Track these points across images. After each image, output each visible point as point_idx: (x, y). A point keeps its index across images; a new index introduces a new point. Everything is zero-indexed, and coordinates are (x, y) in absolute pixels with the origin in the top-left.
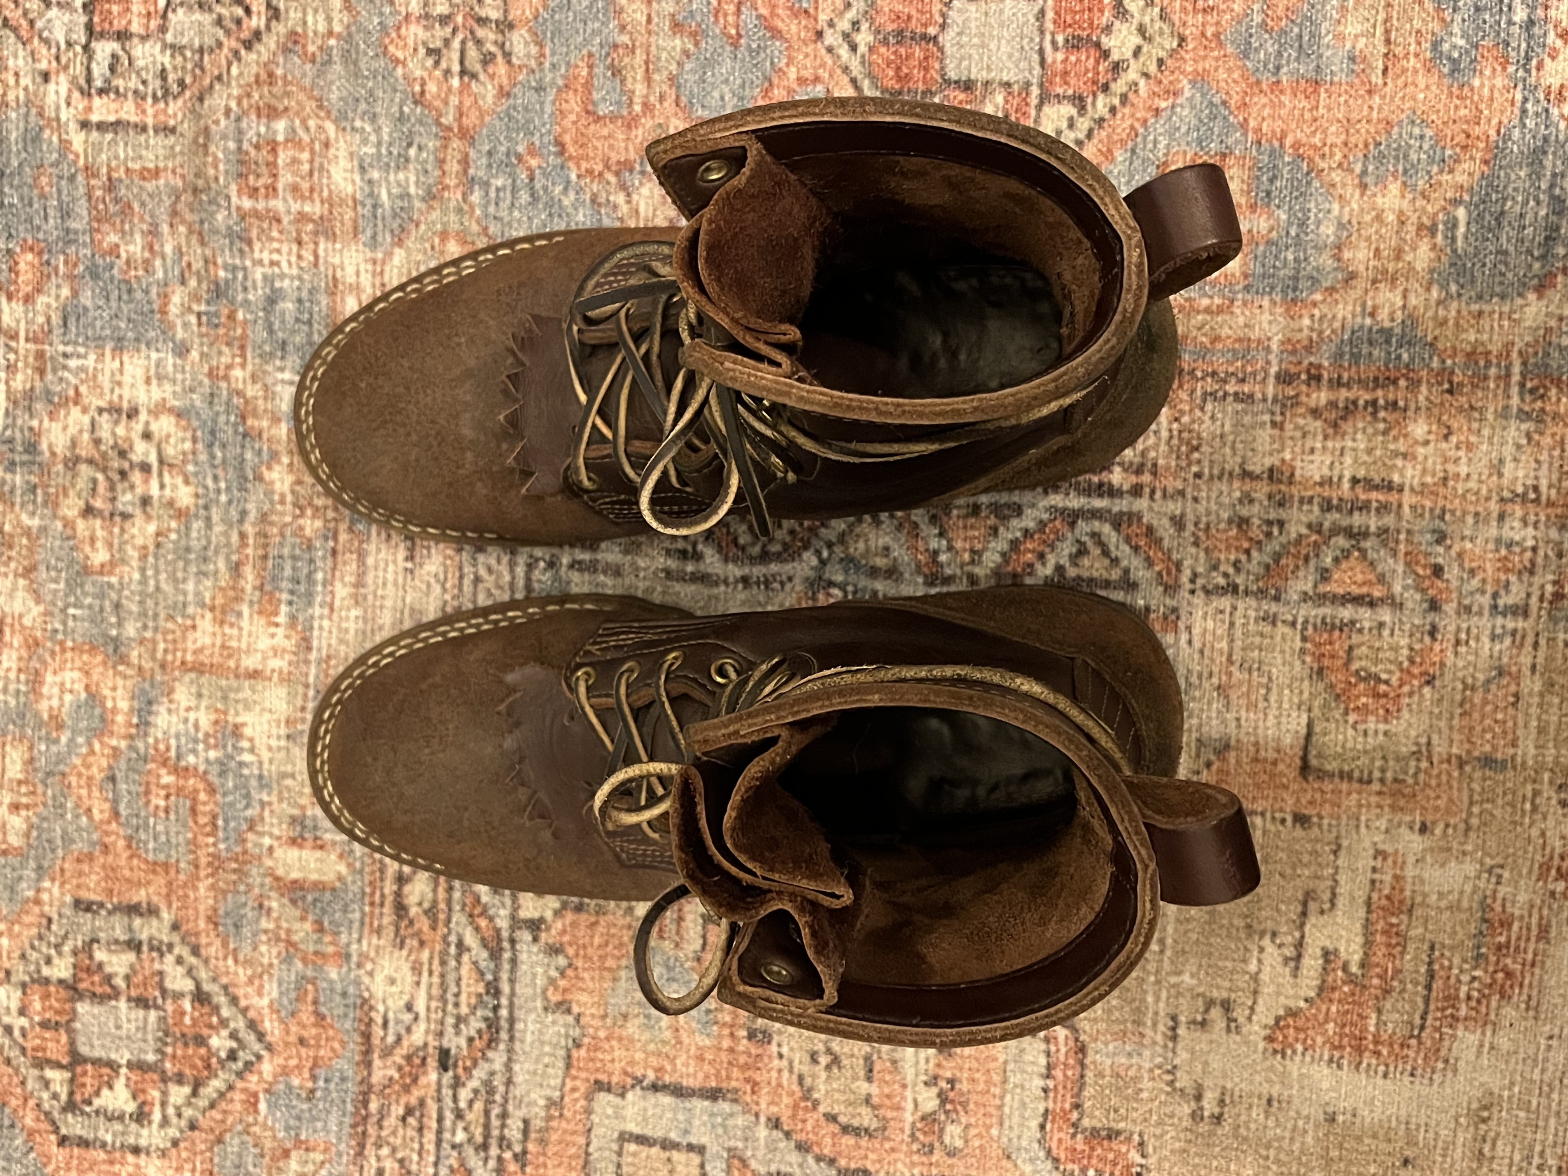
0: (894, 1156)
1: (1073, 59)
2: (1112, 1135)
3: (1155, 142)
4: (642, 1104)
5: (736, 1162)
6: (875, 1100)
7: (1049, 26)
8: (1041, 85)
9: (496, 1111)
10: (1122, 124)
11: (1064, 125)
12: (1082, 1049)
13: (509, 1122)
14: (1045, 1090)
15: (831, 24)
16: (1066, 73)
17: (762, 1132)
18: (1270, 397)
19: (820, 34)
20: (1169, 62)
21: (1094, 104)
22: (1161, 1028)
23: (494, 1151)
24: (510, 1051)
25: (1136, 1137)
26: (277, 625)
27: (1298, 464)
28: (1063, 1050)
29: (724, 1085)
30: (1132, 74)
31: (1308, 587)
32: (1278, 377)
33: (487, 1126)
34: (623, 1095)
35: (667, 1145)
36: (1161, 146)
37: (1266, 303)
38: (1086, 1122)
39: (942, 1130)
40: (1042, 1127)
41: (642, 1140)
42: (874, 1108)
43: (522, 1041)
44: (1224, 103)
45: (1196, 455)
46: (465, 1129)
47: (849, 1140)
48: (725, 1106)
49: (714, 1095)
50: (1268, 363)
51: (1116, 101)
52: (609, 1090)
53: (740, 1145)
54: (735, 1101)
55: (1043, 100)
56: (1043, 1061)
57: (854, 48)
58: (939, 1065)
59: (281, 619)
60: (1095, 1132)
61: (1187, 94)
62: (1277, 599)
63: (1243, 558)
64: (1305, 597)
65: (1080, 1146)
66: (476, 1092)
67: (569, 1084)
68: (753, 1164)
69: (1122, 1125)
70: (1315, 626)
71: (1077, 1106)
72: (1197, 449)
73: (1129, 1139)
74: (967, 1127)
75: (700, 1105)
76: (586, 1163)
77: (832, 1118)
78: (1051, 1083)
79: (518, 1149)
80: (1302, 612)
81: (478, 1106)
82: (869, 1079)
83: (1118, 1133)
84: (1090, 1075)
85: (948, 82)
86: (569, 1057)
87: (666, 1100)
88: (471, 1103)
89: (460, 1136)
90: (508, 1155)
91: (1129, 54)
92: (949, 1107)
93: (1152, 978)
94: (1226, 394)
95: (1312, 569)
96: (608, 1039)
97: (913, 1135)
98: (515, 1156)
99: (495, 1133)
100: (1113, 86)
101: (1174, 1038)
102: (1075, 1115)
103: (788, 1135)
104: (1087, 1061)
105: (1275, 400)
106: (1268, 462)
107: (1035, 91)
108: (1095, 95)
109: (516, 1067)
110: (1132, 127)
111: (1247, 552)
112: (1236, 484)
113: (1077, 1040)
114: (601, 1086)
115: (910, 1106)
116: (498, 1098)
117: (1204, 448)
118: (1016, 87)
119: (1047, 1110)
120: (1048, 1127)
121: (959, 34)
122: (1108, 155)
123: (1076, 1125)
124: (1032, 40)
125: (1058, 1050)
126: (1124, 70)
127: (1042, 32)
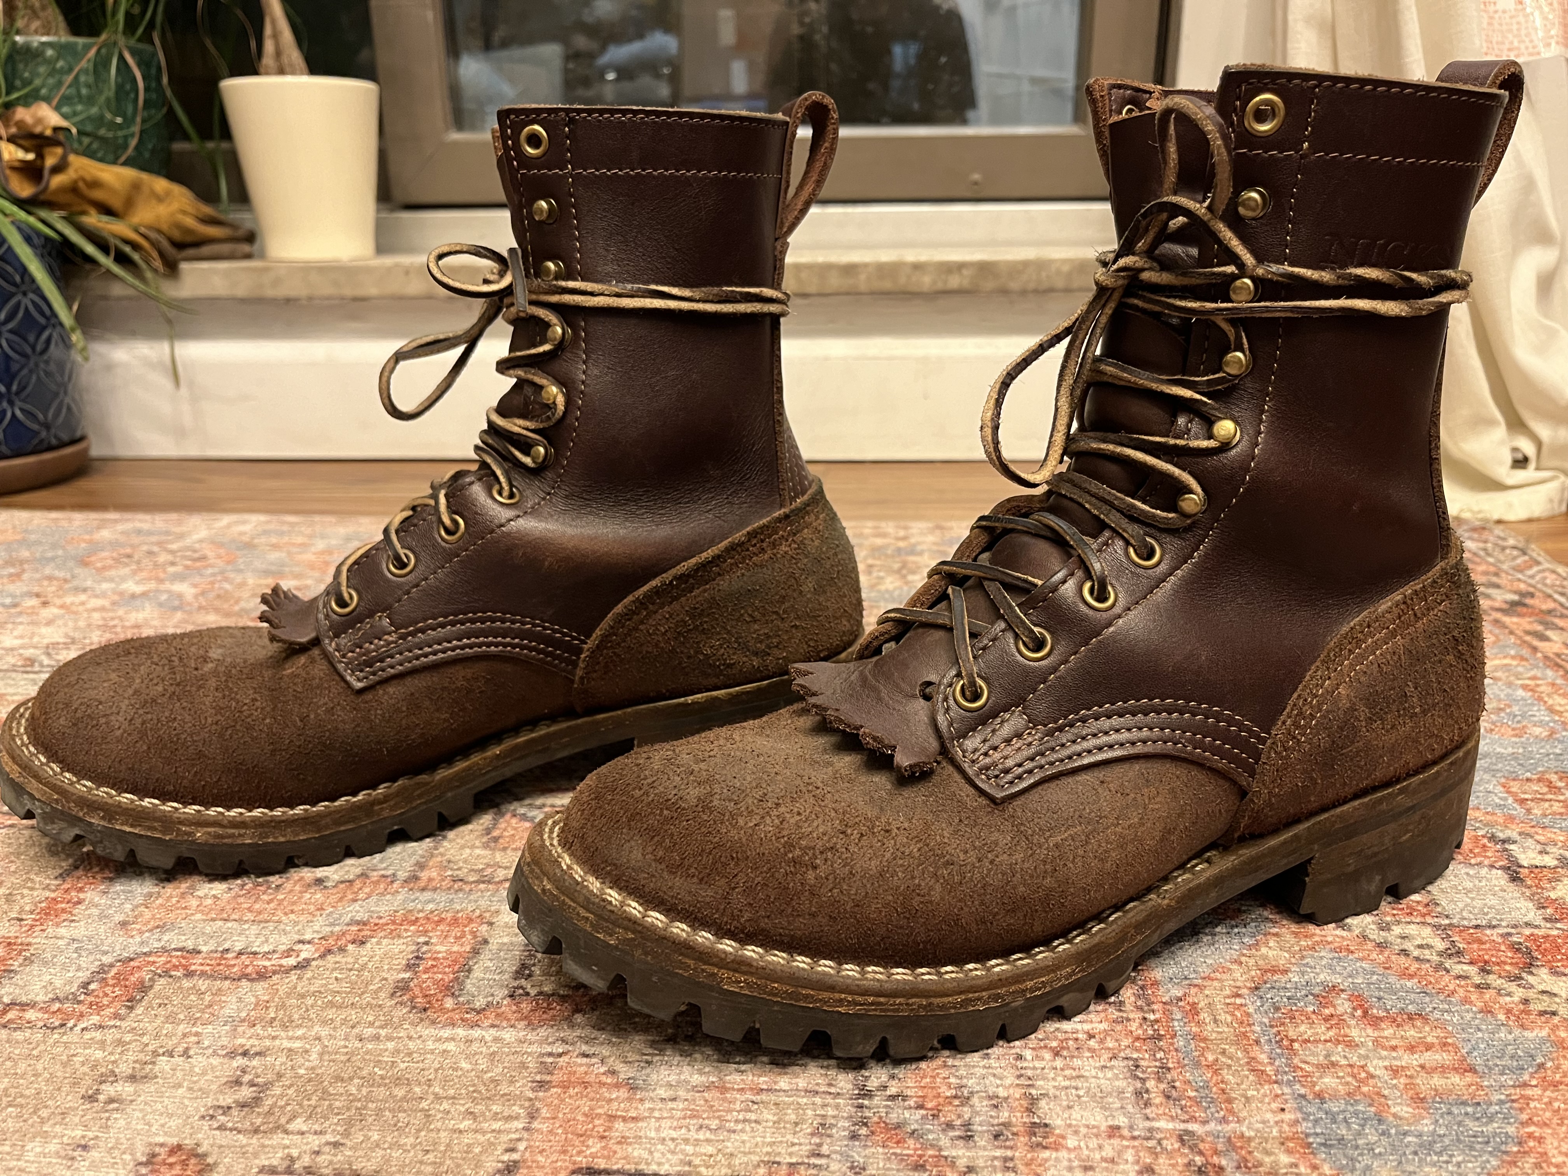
1: (1503, 948)
2: (132, 1003)
3: (1448, 1011)
7: (1527, 932)
8: (1453, 926)
10: (1451, 985)
11: (1419, 942)
12: (262, 975)
14: (226, 951)
16: (1481, 943)
18: (1156, 1124)
20: (1557, 1020)
21: (1460, 962)
22: (252, 1043)
25: (115, 1023)
27: (1063, 1154)
28: (268, 963)
30: (1519, 993)
32: (1187, 1132)
36: (1447, 1017)
37: (1288, 1116)
38: (163, 981)
40: (180, 950)
45: (1048, 1056)
50: (1205, 1122)
51: (1477, 980)
55: (1437, 927)
56: (264, 949)
60: (144, 988)
61: (1530, 1035)
62: (854, 1137)
63: (912, 1103)
65: (135, 977)
69: (139, 1010)
71: (189, 975)
72: (1057, 1054)
73: (116, 1016)
78: (231, 955)
80: (834, 1164)
83: (131, 1008)
84: (225, 984)
91: (1541, 987)
94: (1143, 1081)
100: (1493, 977)
101: (231, 1055)
102: (177, 973)
104: (244, 983)
105: (1150, 1130)
106: (1057, 1122)
107: (1444, 922)
108: (1471, 963)
110: (1453, 992)
111: (920, 1107)
112: (1017, 1093)
113: (275, 973)
117: (1059, 1063)
118: (1439, 909)
119: (199, 952)
120: (179, 953)
121: (1468, 874)
122: (1405, 974)
123: (167, 973)
124: (1501, 920)
125: (270, 959)
126: (1519, 985)
127: (1515, 926)
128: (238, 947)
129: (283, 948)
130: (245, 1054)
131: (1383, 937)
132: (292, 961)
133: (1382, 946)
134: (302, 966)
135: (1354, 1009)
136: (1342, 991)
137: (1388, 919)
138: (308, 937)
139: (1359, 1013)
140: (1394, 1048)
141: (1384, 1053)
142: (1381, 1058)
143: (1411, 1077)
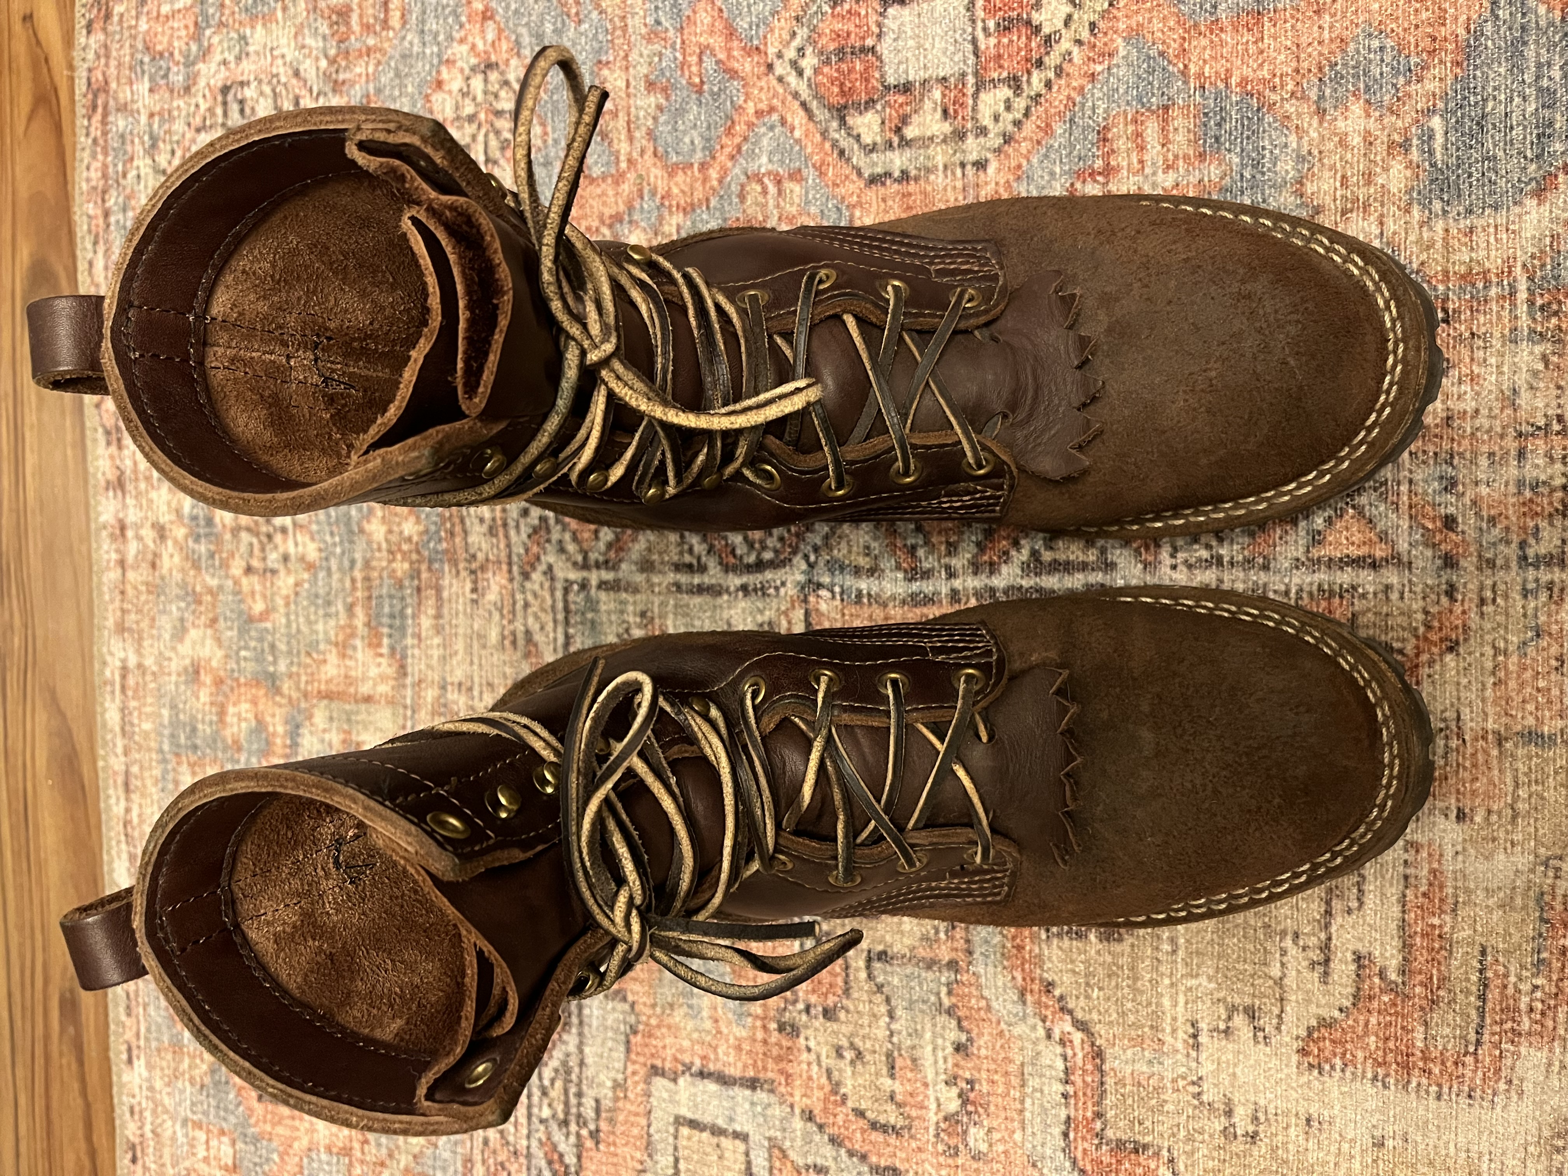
0: (924, 1156)
1: (1005, 40)
2: (1138, 1149)
3: (1093, 109)
4: (693, 1090)
5: (776, 1152)
6: (899, 1098)
7: (980, 13)
8: (976, 74)
9: (573, 1090)
10: (1058, 97)
11: (1002, 107)
12: (1099, 1054)
13: (584, 1100)
14: (1065, 1096)
15: (780, 55)
16: (999, 56)
17: (798, 1124)
19: (770, 67)
20: (1101, 25)
21: (1029, 82)
22: (1181, 1035)
23: (573, 1127)
24: (580, 1034)
25: (1165, 1153)
26: (381, 655)
28: (1080, 1055)
29: (761, 1075)
30: (1065, 44)
31: (1300, 553)
33: (567, 1104)
34: (675, 1080)
35: (717, 1131)
36: (1100, 111)
38: (1110, 1133)
39: (965, 1132)
40: (1066, 1135)
41: (693, 1124)
42: (899, 1105)
43: (590, 1026)
44: (1162, 54)
46: (550, 1105)
47: (877, 1136)
48: (761, 1096)
49: (753, 1084)
51: (1051, 75)
52: (663, 1075)
53: (779, 1134)
54: (772, 1091)
55: (980, 86)
56: (1060, 1065)
57: (800, 73)
58: (956, 1065)
59: (385, 650)
60: (1120, 1145)
61: (1122, 52)
62: (1266, 568)
64: (1297, 564)
65: (1106, 1159)
66: (556, 1071)
67: (630, 1068)
68: (792, 1155)
69: (1148, 1139)
70: (1311, 594)
71: (1099, 1115)
73: (1157, 1154)
74: (990, 1131)
75: (742, 1094)
76: (649, 1144)
77: (860, 1113)
78: (1070, 1089)
79: (592, 1127)
80: (1296, 580)
81: (559, 1084)
82: (892, 1076)
83: (1145, 1147)
84: (1110, 1081)
85: (887, 88)
86: (628, 1042)
87: (712, 1087)
88: (553, 1081)
89: (546, 1113)
90: (584, 1132)
91: (1060, 25)
92: (970, 1108)
93: (1167, 981)
95: (1303, 533)
96: (659, 1026)
97: (937, 1135)
98: (591, 1133)
99: (574, 1110)
100: (1046, 59)
101: (1197, 1046)
102: (1098, 1125)
103: (821, 1127)
104: (1106, 1067)
107: (971, 80)
108: (1029, 73)
109: (587, 1050)
110: (1069, 98)
113: (1093, 1044)
114: (656, 1071)
115: (933, 1106)
116: (574, 1077)
118: (952, 80)
119: (1069, 1118)
120: (1072, 1135)
121: (895, 40)
122: (1048, 130)
123: (1100, 1135)
124: (964, 31)
125: (1075, 1055)
126: (1057, 42)
127: (973, 21)
128: (1060, 1088)
129: (1059, 1050)
130: (1195, 1036)
131: (997, 135)
132: (1078, 1037)
133: (1008, 139)
134: (1082, 1026)
135: (1095, 181)
136: (1072, 185)
137: (969, 125)
138: (1041, 1032)
139: (1100, 178)
140: (1141, 162)
141: (1148, 171)
142: (1154, 174)
143: (1176, 157)
